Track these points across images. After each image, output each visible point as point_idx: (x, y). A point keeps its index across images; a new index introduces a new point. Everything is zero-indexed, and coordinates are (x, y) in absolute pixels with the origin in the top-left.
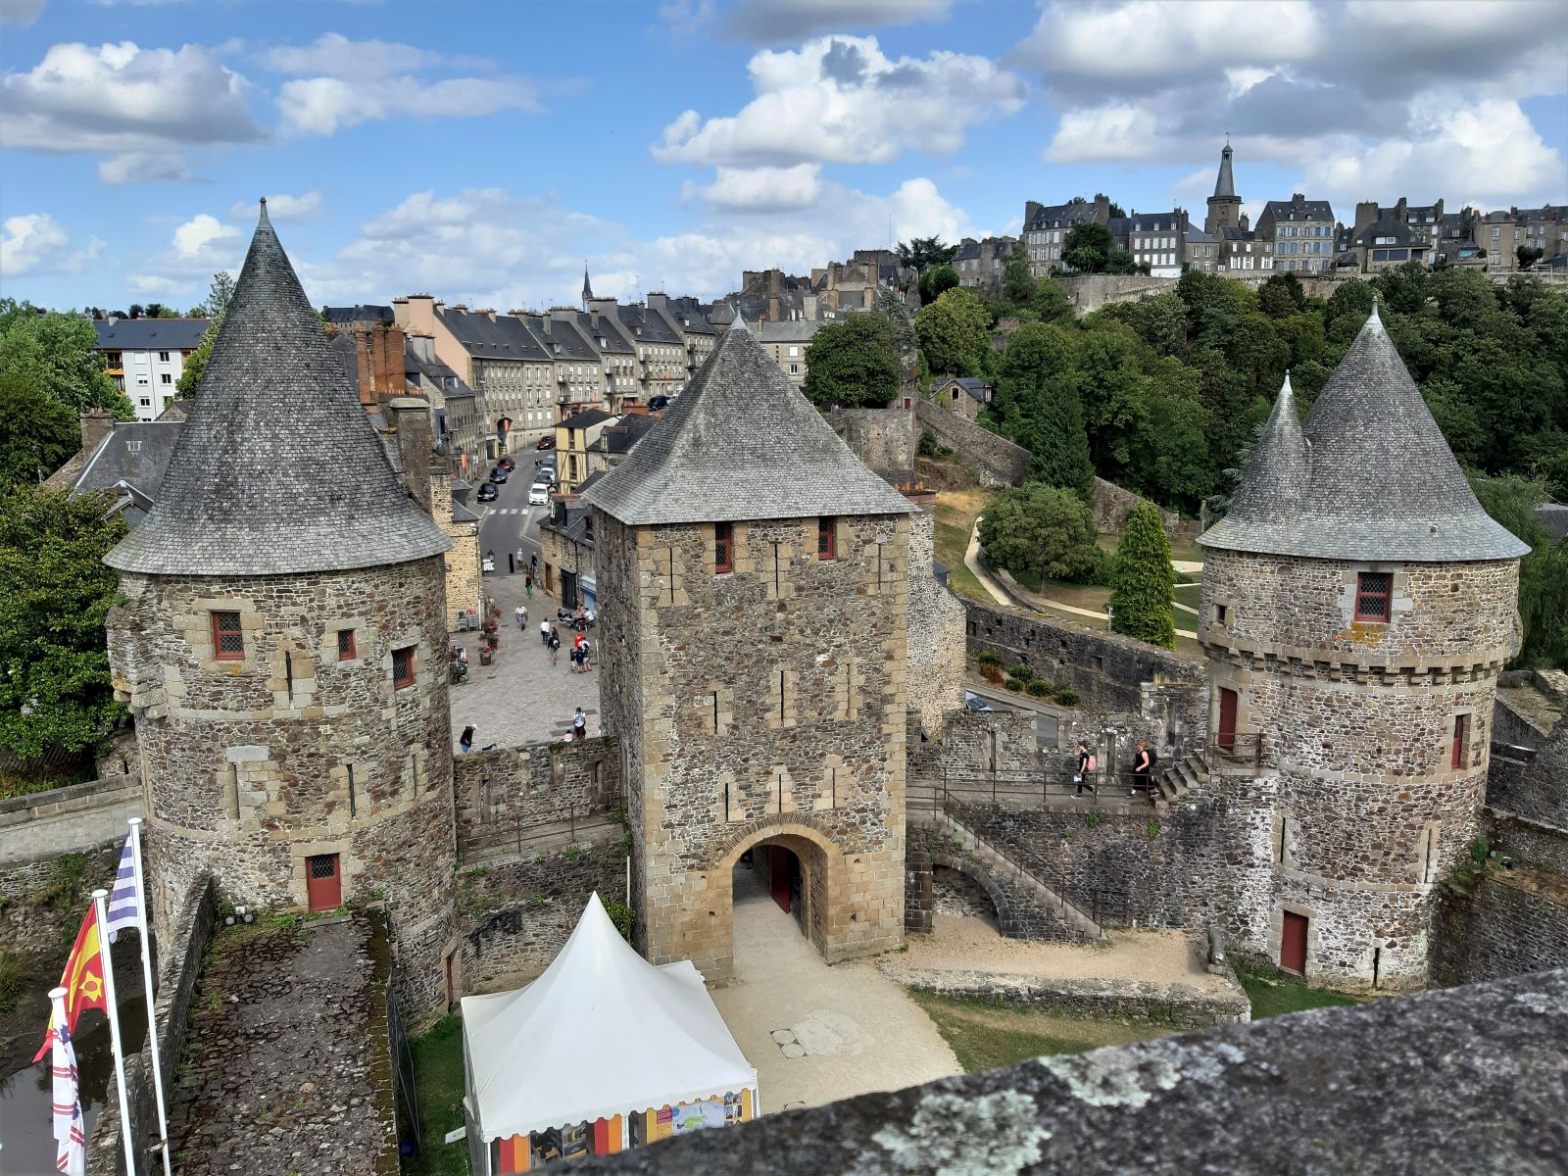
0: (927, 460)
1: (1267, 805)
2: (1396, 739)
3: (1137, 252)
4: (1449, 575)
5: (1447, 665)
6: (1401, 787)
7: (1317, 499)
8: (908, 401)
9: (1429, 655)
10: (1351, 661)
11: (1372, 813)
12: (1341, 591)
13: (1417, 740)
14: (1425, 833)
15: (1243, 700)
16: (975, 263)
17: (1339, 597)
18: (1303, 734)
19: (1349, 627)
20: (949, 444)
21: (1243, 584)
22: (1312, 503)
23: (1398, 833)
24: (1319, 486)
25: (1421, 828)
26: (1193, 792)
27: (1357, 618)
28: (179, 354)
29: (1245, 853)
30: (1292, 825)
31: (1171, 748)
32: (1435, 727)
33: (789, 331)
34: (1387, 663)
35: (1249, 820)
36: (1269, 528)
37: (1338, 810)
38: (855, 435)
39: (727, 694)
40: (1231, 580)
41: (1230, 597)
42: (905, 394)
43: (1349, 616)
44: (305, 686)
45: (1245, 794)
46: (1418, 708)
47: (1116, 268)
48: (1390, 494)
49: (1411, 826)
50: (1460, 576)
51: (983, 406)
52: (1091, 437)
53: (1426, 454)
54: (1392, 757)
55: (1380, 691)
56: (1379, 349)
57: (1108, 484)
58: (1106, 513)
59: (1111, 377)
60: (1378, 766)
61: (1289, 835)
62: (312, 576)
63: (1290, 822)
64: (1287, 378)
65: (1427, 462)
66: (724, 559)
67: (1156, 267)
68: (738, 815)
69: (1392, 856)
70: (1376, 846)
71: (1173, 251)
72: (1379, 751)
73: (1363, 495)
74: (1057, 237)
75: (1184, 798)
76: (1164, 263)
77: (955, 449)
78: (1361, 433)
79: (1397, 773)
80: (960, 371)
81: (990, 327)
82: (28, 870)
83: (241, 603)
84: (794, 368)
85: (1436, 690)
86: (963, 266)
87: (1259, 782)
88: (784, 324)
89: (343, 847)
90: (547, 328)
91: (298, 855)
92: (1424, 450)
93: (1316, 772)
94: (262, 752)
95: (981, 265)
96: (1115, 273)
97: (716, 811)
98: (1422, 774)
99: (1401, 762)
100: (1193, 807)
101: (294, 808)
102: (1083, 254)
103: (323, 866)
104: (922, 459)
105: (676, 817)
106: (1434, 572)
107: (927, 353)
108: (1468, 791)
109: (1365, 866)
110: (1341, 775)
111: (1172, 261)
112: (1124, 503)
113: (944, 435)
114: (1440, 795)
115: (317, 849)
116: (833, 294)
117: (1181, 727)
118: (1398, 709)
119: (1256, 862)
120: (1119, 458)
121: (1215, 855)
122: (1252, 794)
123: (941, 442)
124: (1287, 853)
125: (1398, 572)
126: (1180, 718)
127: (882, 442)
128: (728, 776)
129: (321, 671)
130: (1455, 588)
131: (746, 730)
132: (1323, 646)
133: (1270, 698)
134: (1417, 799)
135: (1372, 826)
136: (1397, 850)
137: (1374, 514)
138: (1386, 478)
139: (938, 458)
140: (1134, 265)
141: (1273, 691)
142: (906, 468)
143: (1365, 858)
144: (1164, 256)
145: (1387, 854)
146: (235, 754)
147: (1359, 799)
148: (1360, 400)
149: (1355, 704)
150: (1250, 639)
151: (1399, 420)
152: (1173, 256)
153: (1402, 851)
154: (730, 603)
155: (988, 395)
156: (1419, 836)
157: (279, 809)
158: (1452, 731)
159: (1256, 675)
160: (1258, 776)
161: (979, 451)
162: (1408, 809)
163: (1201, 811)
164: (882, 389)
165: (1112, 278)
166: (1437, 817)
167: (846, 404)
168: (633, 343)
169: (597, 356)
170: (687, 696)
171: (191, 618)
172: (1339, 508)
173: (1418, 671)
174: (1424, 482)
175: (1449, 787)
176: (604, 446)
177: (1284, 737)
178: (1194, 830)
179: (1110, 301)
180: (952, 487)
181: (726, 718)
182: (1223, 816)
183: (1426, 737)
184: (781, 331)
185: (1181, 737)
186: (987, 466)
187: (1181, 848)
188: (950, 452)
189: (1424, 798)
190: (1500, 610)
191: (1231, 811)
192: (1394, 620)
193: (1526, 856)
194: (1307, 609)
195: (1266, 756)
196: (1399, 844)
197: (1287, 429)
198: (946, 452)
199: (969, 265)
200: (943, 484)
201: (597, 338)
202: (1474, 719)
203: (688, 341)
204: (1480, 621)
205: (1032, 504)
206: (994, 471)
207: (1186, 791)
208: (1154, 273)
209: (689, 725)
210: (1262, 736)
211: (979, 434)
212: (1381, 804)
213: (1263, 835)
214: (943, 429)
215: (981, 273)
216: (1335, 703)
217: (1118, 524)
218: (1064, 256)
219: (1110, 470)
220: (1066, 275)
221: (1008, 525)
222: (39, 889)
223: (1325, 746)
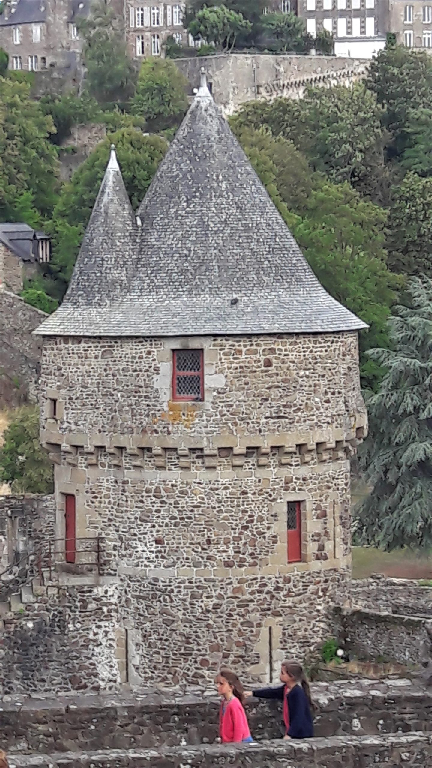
1: (109, 618)
2: (224, 527)
3: (311, 14)
4: (260, 349)
5: (266, 445)
6: (234, 580)
7: (141, 279)
9: (246, 433)
10: (170, 444)
11: (208, 611)
12: (157, 369)
13: (245, 528)
14: (265, 631)
15: (81, 502)
16: (37, 31)
17: (155, 377)
18: (136, 531)
19: (166, 409)
21: (68, 371)
22: (136, 283)
23: (235, 632)
24: (143, 266)
25: (259, 625)
26: (29, 607)
27: (174, 398)
29: (89, 675)
30: (136, 636)
31: (16, 569)
32: (264, 513)
34: (204, 444)
35: (91, 636)
36: (94, 311)
37: (174, 611)
40: (60, 369)
41: (59, 387)
43: (166, 396)
45: (85, 606)
46: (244, 493)
47: (276, 42)
48: (207, 270)
49: (249, 624)
50: (272, 351)
51: (33, 270)
53: (247, 229)
54: (222, 548)
55: (203, 475)
56: (206, 123)
60: (209, 558)
61: (132, 647)
63: (132, 632)
64: (113, 153)
65: (248, 237)
67: (343, 40)
69: (232, 658)
70: (215, 648)
71: (371, 14)
72: (209, 542)
73: (182, 272)
75: (19, 615)
76: (356, 32)
78: (184, 209)
79: (228, 565)
81: (54, 139)
85: (262, 473)
86: (17, 36)
87: (99, 591)
92: (246, 225)
93: (151, 572)
95: (48, 34)
96: (272, 51)
98: (255, 564)
99: (231, 552)
100: (30, 625)
102: (212, 17)
106: (243, 345)
108: (312, 587)
109: (205, 672)
110: (173, 572)
111: (370, 31)
114: (278, 589)
117: (26, 543)
118: (223, 493)
119: (102, 684)
121: (58, 680)
122: (92, 606)
124: (132, 669)
125: (207, 345)
126: (24, 533)
130: (268, 363)
132: (144, 431)
133: (105, 496)
134: (252, 593)
135: (208, 626)
136: (237, 651)
137: (190, 291)
138: (205, 254)
140: (308, 37)
141: (108, 489)
143: (204, 662)
144: (356, 22)
145: (226, 656)
147: (193, 597)
148: (185, 175)
149: (182, 492)
150: (79, 431)
151: (221, 196)
152: (370, 22)
153: (241, 652)
155: (44, 253)
156: (257, 635)
158: (284, 518)
159: (90, 473)
160: (97, 584)
162: (244, 604)
163: (39, 628)
165: (267, 58)
166: (277, 614)
172: (158, 287)
173: (236, 451)
174: (243, 258)
175: (288, 580)
177: (121, 538)
178: (33, 651)
179: (264, 96)
182: (63, 633)
183: (256, 525)
185: (26, 555)
187: (20, 673)
189: (260, 592)
190: (323, 389)
191: (71, 626)
192: (208, 397)
193: (369, 651)
194: (128, 394)
195: (107, 563)
196: (238, 644)
197: (112, 209)
199: (27, 35)
202: (309, 506)
204: (299, 398)
207: (22, 607)
208: (340, 49)
210: (100, 539)
212: (215, 601)
213: (107, 651)
215: (49, 49)
216: (163, 493)
218: (187, 20)
220: (193, 52)
223: (158, 541)
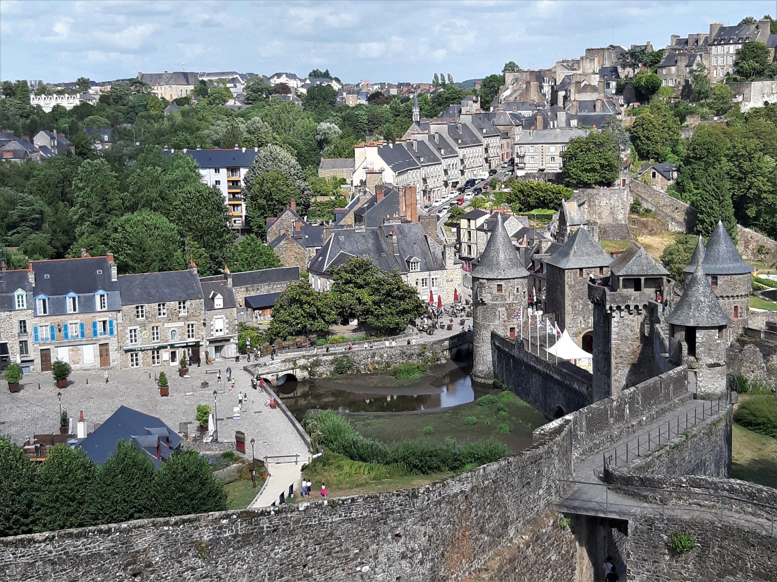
0: (636, 216)
5: (730, 295)
8: (624, 180)
16: (673, 69)
20: (649, 207)
28: (225, 170)
33: (549, 135)
38: (592, 204)
39: (581, 301)
42: (623, 176)
44: (512, 297)
46: (725, 304)
47: (771, 74)
51: (671, 182)
52: (734, 202)
57: (747, 230)
58: (746, 247)
59: (746, 166)
62: (514, 279)
66: (581, 275)
68: (583, 326)
74: (732, 49)
77: (653, 209)
80: (659, 158)
82: (415, 347)
83: (502, 283)
84: (553, 158)
85: (729, 300)
86: (664, 71)
88: (546, 131)
89: (515, 326)
90: (415, 147)
91: (509, 328)
94: (504, 309)
95: (678, 70)
96: (770, 78)
97: (579, 325)
101: (508, 319)
102: (747, 66)
103: (512, 329)
104: (633, 216)
105: (571, 326)
107: (637, 147)
112: (757, 241)
113: (647, 201)
115: (512, 326)
116: (575, 103)
120: (749, 214)
123: (645, 205)
127: (609, 208)
128: (581, 318)
129: (514, 295)
130: (731, 279)
131: (585, 309)
139: (643, 215)
142: (623, 222)
146: (500, 309)
154: (582, 283)
155: (675, 175)
157: (506, 319)
158: (733, 309)
161: (668, 210)
164: (609, 175)
165: (768, 82)
167: (587, 185)
168: (457, 149)
169: (439, 160)
170: (573, 302)
171: (494, 285)
173: (724, 297)
176: (485, 227)
180: (652, 233)
181: (581, 306)
184: (544, 136)
186: (673, 219)
188: (650, 211)
192: (718, 286)
198: (647, 211)
199: (669, 73)
200: (645, 231)
201: (439, 149)
202: (739, 307)
203: (485, 141)
205: (689, 246)
206: (677, 222)
209: (574, 308)
211: (668, 200)
214: (646, 197)
215: (678, 76)
217: (753, 254)
218: (735, 65)
219: (746, 222)
220: (736, 80)
221: (676, 258)
222: (417, 351)
